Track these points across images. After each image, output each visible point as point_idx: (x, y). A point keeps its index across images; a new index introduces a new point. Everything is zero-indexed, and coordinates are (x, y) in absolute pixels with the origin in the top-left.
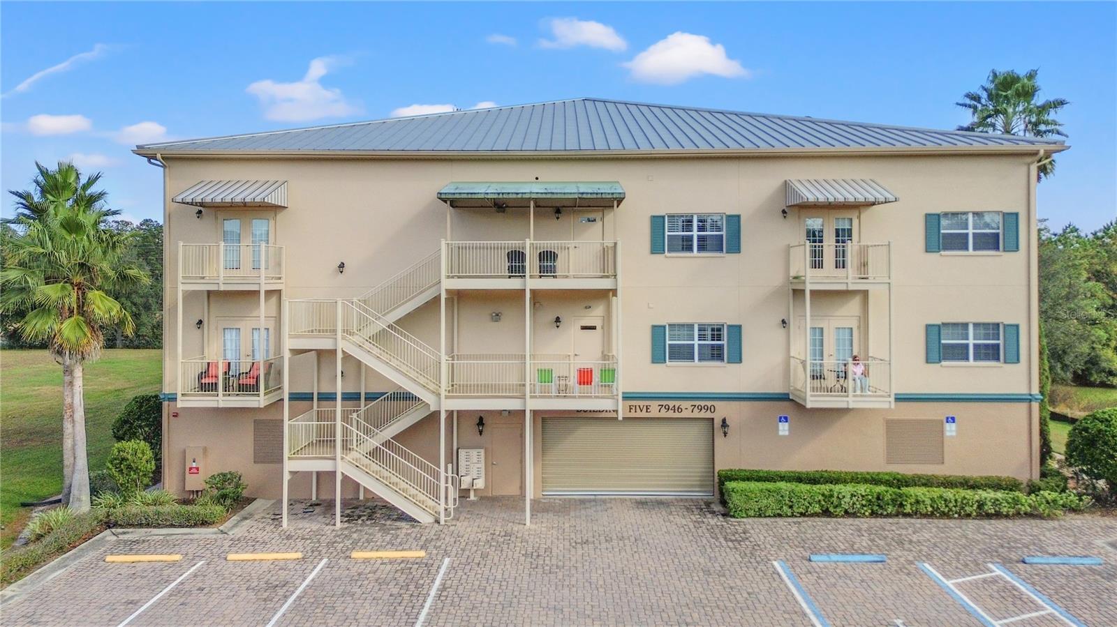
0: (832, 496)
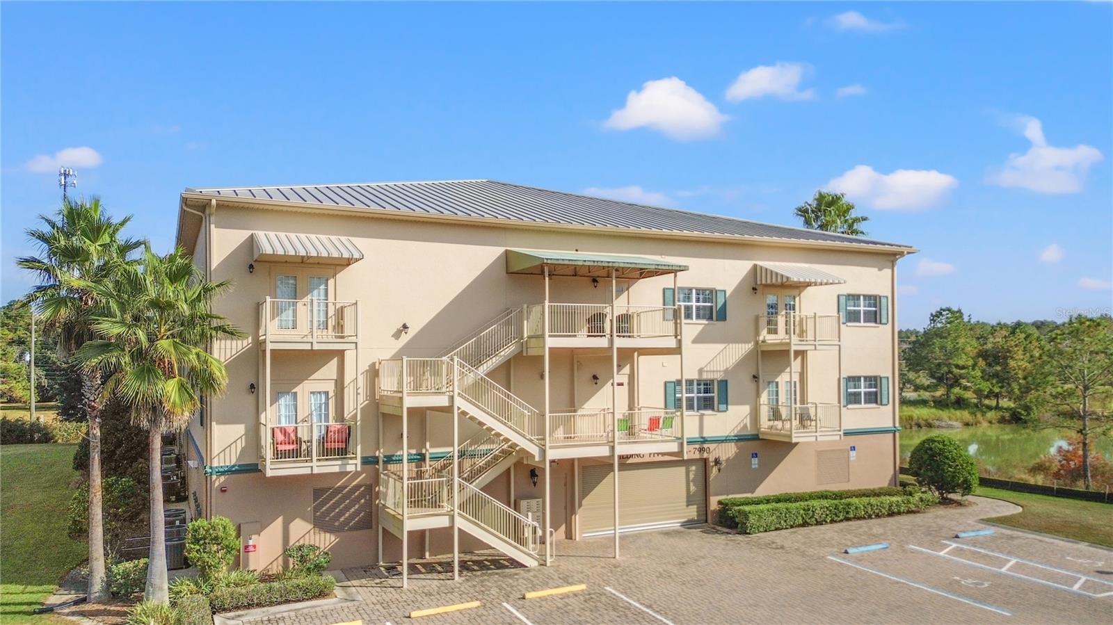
0: (809, 510)
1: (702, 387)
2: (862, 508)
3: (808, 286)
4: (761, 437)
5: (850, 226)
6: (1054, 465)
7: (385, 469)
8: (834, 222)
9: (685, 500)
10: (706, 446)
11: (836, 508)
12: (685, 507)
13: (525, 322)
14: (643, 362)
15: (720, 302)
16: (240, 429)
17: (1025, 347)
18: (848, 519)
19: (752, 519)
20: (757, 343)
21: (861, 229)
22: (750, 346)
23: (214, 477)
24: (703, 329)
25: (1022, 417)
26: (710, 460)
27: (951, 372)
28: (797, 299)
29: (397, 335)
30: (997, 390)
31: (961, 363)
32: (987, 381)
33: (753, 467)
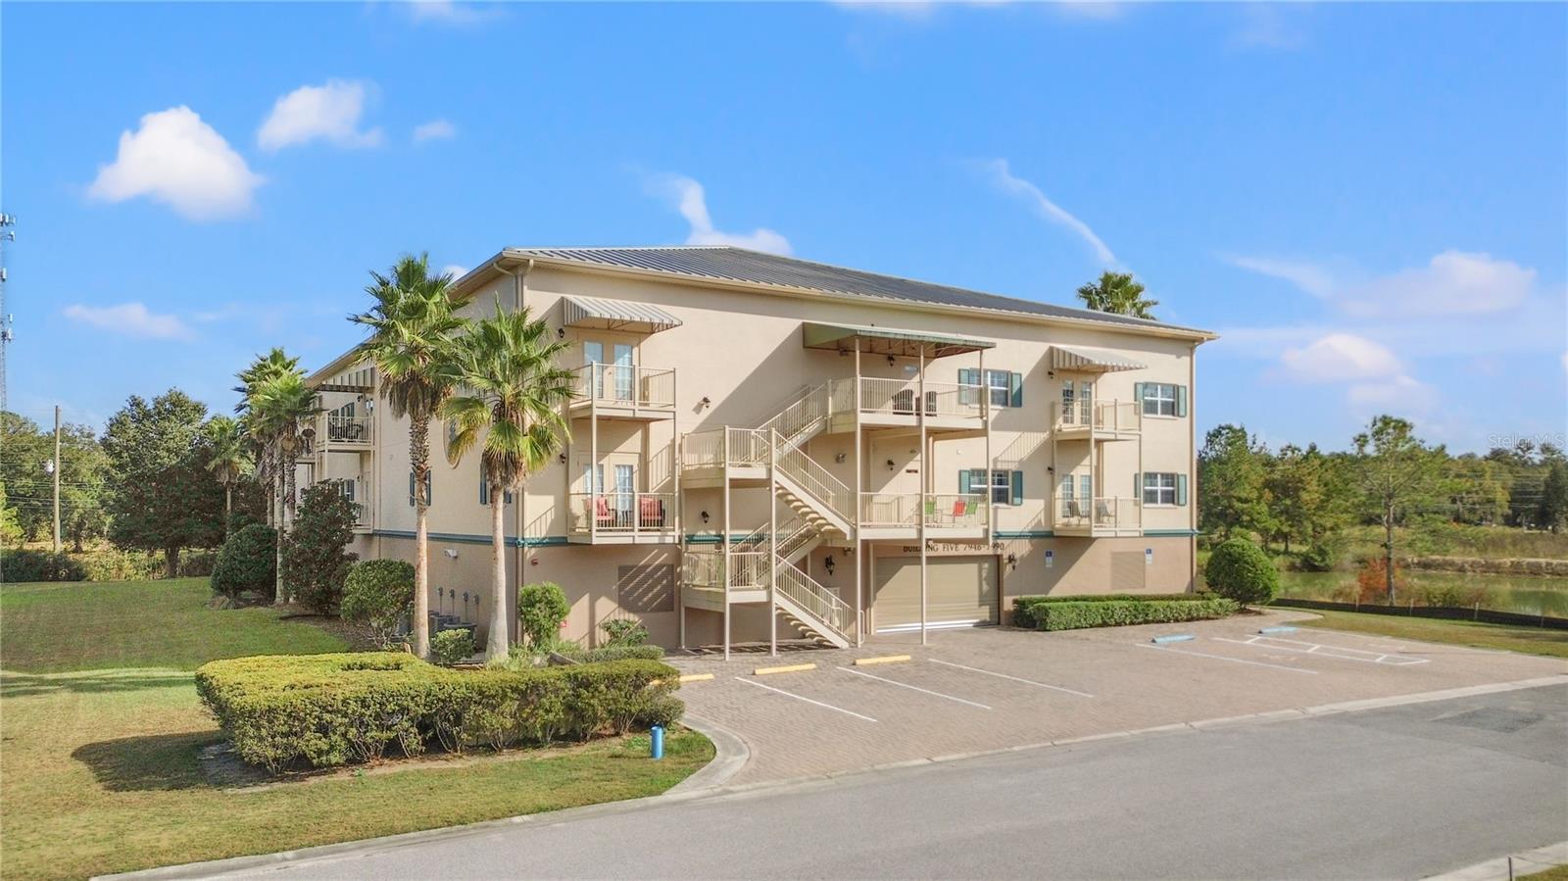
1: (996, 478)
2: (1161, 610)
3: (1104, 372)
4: (1055, 534)
5: (1139, 312)
6: (1355, 590)
7: (687, 548)
8: (1123, 305)
9: (977, 599)
10: (999, 541)
11: (1136, 609)
12: (977, 607)
13: (830, 398)
14: (941, 447)
15: (1016, 387)
16: (549, 501)
17: (1320, 477)
18: (1147, 622)
19: (1053, 616)
20: (1052, 432)
21: (1151, 314)
22: (1045, 436)
23: (526, 549)
24: (999, 415)
25: (1316, 564)
26: (1004, 557)
27: (1231, 507)
28: (1093, 386)
29: (698, 409)
30: (1286, 529)
31: (1243, 495)
32: (1275, 518)
33: (1047, 566)
